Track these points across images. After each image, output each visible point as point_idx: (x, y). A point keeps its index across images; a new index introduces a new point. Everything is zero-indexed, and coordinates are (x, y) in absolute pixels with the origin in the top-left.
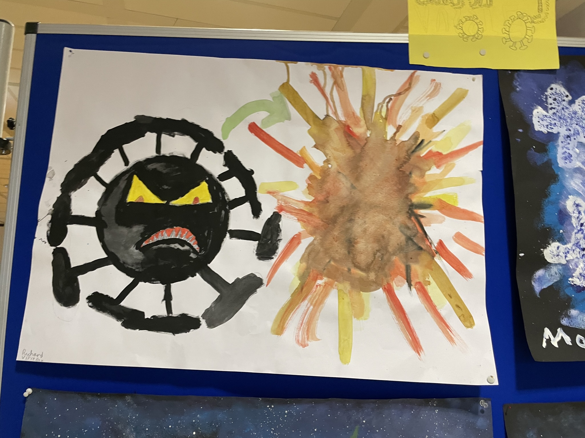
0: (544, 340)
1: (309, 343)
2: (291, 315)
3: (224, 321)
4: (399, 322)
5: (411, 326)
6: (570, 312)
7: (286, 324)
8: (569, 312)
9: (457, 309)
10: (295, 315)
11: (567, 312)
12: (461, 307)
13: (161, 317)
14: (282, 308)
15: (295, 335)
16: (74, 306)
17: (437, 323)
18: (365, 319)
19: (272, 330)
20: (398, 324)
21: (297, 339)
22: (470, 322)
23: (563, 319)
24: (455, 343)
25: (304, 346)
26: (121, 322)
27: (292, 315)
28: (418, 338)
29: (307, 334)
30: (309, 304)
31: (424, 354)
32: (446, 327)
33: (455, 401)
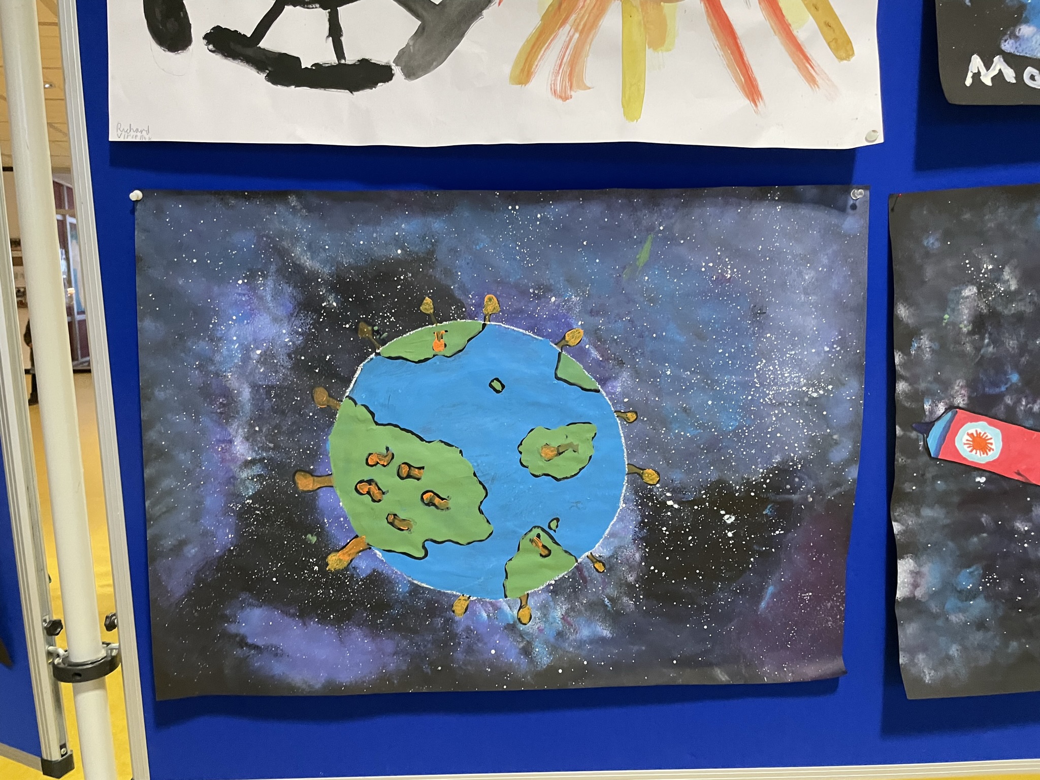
0: (970, 75)
1: (573, 93)
2: (542, 52)
3: (432, 67)
4: (724, 53)
5: (745, 59)
6: (1020, 29)
7: (534, 67)
8: (1018, 30)
9: (826, 29)
10: (548, 52)
11: (1014, 31)
12: (833, 25)
13: (327, 65)
14: (527, 41)
15: (549, 83)
16: (185, 51)
17: (790, 55)
18: (667, 50)
19: (511, 78)
20: (723, 56)
21: (553, 90)
22: (847, 51)
23: (1006, 41)
24: (817, 85)
25: (565, 98)
26: (265, 75)
27: (545, 51)
28: (755, 80)
29: (570, 80)
30: (573, 30)
31: (765, 105)
32: (804, 61)
33: (811, 191)
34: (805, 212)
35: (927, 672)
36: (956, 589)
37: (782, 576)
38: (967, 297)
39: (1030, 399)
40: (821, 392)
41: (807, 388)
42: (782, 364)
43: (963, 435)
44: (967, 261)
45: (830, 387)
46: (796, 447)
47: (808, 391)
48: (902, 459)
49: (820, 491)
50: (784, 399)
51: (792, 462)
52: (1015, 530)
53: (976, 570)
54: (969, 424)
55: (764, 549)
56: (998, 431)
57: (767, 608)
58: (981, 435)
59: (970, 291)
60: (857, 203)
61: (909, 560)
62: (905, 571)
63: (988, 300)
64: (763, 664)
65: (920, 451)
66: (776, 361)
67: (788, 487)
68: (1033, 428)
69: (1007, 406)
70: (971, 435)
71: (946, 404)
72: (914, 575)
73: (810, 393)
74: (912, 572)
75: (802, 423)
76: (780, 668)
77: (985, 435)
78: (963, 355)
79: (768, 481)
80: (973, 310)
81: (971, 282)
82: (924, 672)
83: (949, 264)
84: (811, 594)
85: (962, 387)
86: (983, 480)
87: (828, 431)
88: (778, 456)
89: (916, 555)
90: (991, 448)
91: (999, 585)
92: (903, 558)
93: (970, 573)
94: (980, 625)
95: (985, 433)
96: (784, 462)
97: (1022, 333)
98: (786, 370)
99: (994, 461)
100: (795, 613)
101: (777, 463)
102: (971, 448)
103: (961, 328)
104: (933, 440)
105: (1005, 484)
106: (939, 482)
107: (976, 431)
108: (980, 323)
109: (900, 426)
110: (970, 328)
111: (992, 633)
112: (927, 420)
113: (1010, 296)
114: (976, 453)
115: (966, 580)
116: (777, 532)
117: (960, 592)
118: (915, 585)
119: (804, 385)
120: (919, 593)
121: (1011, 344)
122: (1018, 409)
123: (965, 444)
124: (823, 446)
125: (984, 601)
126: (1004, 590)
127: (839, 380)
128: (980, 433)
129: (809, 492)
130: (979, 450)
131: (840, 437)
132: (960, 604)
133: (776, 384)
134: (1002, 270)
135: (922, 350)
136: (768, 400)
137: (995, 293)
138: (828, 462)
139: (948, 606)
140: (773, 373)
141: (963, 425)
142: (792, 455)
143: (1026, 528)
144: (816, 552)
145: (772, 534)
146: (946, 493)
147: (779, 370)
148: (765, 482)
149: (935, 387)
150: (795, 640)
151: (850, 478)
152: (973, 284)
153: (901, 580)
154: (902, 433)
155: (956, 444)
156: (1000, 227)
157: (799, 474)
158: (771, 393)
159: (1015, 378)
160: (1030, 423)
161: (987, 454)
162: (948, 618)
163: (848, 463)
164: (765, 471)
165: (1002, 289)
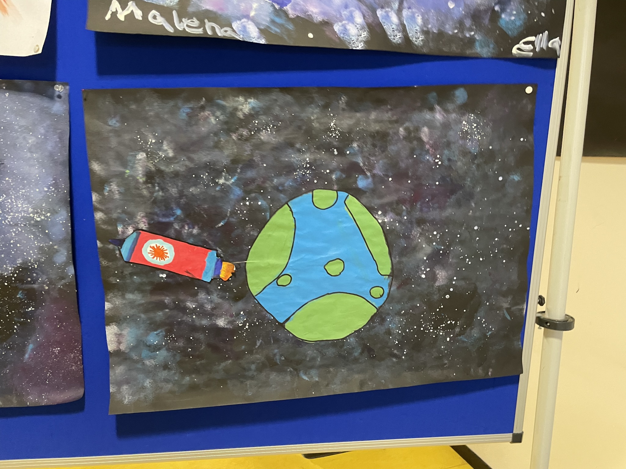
0: (110, 13)
24: (7, 13)
33: (28, 84)
34: (26, 97)
35: (127, 397)
36: (146, 344)
37: (38, 338)
38: (140, 160)
39: (191, 226)
40: (43, 218)
41: (33, 215)
42: (17, 198)
43: (148, 247)
44: (138, 137)
45: (49, 214)
46: (31, 253)
47: (34, 217)
48: (105, 262)
49: (51, 283)
50: (18, 221)
51: (30, 263)
52: (187, 307)
53: (161, 332)
54: (150, 240)
55: (22, 320)
56: (171, 245)
57: (30, 358)
58: (160, 248)
59: (141, 156)
60: (62, 94)
61: (113, 327)
62: (111, 334)
63: (154, 162)
64: (28, 394)
65: (117, 257)
66: (13, 196)
67: (29, 279)
68: (194, 244)
69: (176, 230)
70: (153, 248)
71: (134, 227)
72: (117, 335)
73: (35, 218)
74: (116, 334)
75: (33, 238)
76: (40, 396)
77: (163, 248)
78: (141, 196)
79: (15, 275)
80: (145, 168)
81: (142, 150)
82: (125, 397)
83: (127, 137)
84: (59, 349)
85: (143, 217)
86: (164, 276)
87: (51, 243)
88: (19, 259)
89: (119, 323)
90: (166, 256)
91: (176, 341)
92: (109, 325)
93: (157, 334)
94: (166, 367)
95: (163, 247)
96: (25, 263)
97: (180, 184)
98: (19, 202)
99: (169, 264)
100: (49, 361)
101: (19, 264)
102: (153, 256)
103: (138, 179)
104: (125, 250)
105: (179, 279)
106: (135, 277)
107: (156, 245)
108: (150, 177)
109: (100, 241)
110: (144, 179)
111: (173, 372)
112: (120, 237)
113: (168, 160)
114: (157, 259)
115: (153, 339)
116: (30, 309)
117: (149, 346)
118: (119, 343)
119: (31, 213)
120: (123, 347)
121: (174, 191)
122: (183, 232)
123: (149, 253)
124: (50, 253)
125: (166, 352)
126: (179, 344)
127: (54, 210)
128: (159, 246)
129: (43, 283)
130: (159, 257)
131: (58, 247)
132: (150, 354)
133: (12, 212)
134: (162, 143)
135: (113, 193)
136: (7, 222)
137: (159, 157)
138: (54, 263)
139: (143, 355)
140: (10, 204)
141: (146, 241)
142: (30, 258)
143: (194, 306)
144: (59, 322)
145: (27, 310)
146: (141, 284)
147: (15, 202)
148: (13, 276)
149: (124, 216)
150: (51, 378)
151: (70, 274)
152: (143, 151)
153: (109, 339)
154: (102, 246)
155: (143, 253)
156: (157, 116)
157: (36, 271)
158: (9, 217)
159: (179, 212)
160: (191, 240)
161: (164, 260)
162: (144, 363)
163: (66, 264)
164: (13, 269)
165: (163, 156)
